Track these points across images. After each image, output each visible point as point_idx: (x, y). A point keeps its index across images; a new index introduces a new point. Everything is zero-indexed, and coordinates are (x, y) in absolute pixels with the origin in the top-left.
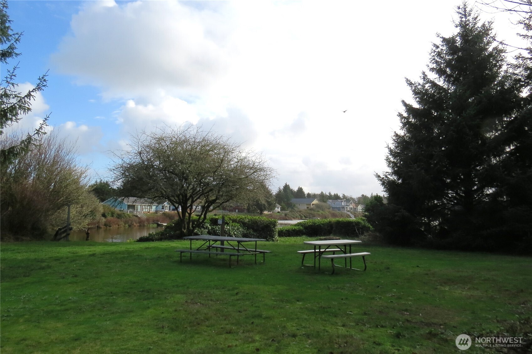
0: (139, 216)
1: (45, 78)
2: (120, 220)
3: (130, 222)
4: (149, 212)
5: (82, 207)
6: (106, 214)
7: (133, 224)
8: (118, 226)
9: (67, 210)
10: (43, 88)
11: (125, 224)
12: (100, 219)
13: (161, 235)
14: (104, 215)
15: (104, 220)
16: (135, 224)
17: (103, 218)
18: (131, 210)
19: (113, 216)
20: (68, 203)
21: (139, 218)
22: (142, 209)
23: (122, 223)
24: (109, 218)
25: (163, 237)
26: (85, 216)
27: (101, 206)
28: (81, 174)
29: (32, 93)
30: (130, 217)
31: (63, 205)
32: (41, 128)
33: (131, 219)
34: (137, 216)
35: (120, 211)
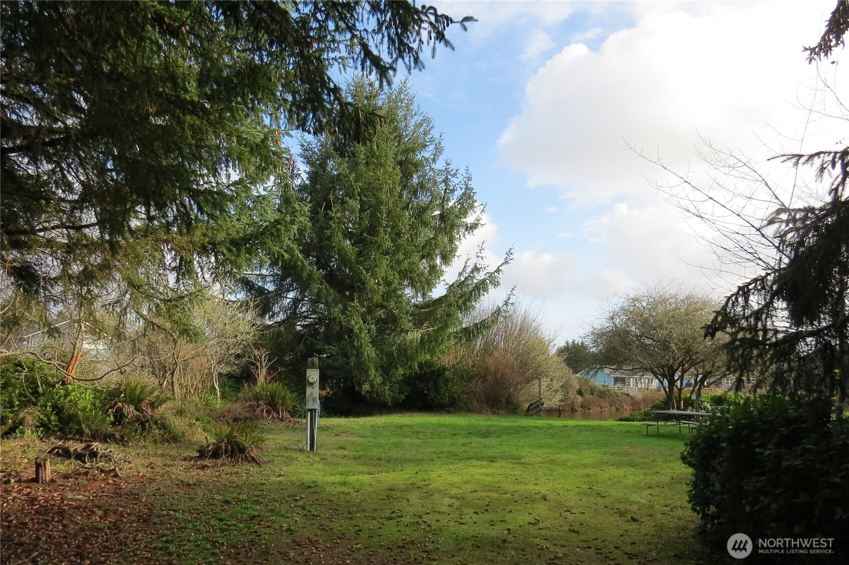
0: (631, 394)
1: (512, 251)
2: (603, 400)
3: (618, 403)
4: (647, 389)
5: (552, 380)
6: (583, 391)
7: (623, 407)
8: (601, 408)
9: (537, 385)
10: (510, 261)
11: (611, 406)
12: (575, 398)
13: (645, 415)
14: (580, 393)
15: (580, 398)
16: (625, 407)
17: (579, 397)
18: (619, 385)
19: (592, 394)
20: (538, 376)
21: (632, 398)
22: (636, 384)
23: (606, 404)
24: (588, 396)
25: (646, 417)
26: (556, 391)
27: (576, 379)
28: (550, 343)
29: (500, 268)
30: (618, 396)
31: (533, 379)
32: (509, 299)
33: (619, 399)
34: (628, 395)
35: (603, 386)
